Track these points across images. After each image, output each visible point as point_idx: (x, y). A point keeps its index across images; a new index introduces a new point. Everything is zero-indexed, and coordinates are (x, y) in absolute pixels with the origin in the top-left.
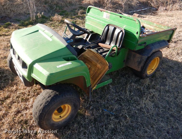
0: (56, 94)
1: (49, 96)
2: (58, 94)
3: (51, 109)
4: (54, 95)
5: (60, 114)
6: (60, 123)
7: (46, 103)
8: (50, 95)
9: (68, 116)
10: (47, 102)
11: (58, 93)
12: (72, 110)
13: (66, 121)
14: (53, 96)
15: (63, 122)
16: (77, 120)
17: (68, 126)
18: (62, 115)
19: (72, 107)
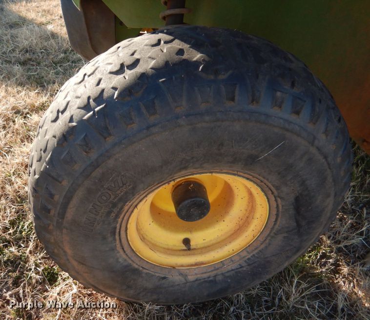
0: (185, 56)
1: (129, 61)
2: (197, 64)
3: (111, 163)
4: (167, 63)
5: (190, 231)
6: (177, 278)
7: (87, 107)
8: (136, 56)
9: (231, 260)
10: (99, 99)
11: (197, 56)
12: (270, 232)
13: (212, 282)
14: (152, 63)
15: (191, 278)
16: (281, 299)
17: (220, 310)
18: (198, 238)
19: (275, 214)
